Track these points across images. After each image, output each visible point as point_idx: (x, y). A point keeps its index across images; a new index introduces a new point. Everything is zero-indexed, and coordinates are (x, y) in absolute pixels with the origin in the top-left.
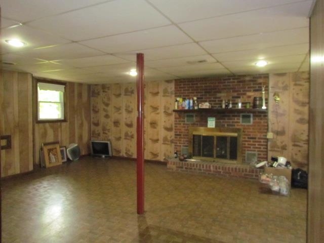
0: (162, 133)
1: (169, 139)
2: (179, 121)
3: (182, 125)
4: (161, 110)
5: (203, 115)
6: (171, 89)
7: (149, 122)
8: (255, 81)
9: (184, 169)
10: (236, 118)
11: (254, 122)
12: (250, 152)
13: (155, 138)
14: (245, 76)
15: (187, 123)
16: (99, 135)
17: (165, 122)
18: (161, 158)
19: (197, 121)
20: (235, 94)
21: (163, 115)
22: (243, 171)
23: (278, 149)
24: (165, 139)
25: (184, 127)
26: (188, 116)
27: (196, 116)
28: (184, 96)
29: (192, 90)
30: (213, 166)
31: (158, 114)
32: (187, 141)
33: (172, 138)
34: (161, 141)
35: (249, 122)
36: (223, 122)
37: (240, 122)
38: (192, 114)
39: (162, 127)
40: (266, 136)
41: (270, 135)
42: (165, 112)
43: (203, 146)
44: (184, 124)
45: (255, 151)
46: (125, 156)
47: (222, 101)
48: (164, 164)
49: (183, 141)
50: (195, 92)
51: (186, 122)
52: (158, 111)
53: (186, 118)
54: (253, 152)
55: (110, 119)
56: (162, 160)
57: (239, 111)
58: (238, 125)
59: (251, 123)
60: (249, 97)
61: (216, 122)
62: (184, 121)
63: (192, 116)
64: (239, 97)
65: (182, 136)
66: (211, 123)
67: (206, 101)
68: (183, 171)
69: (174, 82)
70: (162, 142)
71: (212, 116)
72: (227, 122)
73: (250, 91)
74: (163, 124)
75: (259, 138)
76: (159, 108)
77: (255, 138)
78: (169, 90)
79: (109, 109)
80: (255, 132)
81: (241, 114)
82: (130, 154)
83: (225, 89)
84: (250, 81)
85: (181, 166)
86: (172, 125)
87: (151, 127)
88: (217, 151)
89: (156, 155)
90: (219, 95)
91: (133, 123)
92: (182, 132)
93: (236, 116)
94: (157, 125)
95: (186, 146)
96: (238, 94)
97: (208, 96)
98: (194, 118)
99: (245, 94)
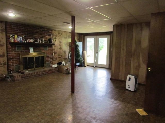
2: (12, 50)
3: (14, 52)
5: (27, 46)
8: (48, 31)
12: (47, 62)
14: (45, 28)
15: (18, 51)
19: (23, 50)
20: (41, 36)
25: (16, 53)
26: (18, 47)
27: (23, 47)
28: (14, 34)
29: (19, 31)
32: (18, 62)
33: (4, 62)
35: (47, 49)
36: (37, 50)
37: (44, 50)
38: (21, 45)
40: (52, 55)
41: (54, 54)
44: (15, 52)
47: (37, 39)
49: (16, 62)
51: (17, 51)
53: (16, 48)
54: (49, 62)
57: (43, 44)
58: (43, 51)
59: (48, 50)
60: (47, 38)
61: (34, 50)
62: (15, 50)
63: (21, 47)
64: (43, 38)
65: (14, 59)
66: (32, 50)
67: (32, 39)
69: (4, 23)
71: (31, 47)
72: (39, 50)
73: (47, 35)
75: (50, 56)
77: (49, 56)
78: (0, 28)
80: (49, 53)
81: (44, 46)
83: (37, 33)
84: (47, 31)
86: (4, 53)
90: (34, 36)
92: (14, 57)
93: (42, 47)
95: (16, 65)
96: (42, 36)
97: (29, 36)
98: (22, 48)
99: (45, 37)
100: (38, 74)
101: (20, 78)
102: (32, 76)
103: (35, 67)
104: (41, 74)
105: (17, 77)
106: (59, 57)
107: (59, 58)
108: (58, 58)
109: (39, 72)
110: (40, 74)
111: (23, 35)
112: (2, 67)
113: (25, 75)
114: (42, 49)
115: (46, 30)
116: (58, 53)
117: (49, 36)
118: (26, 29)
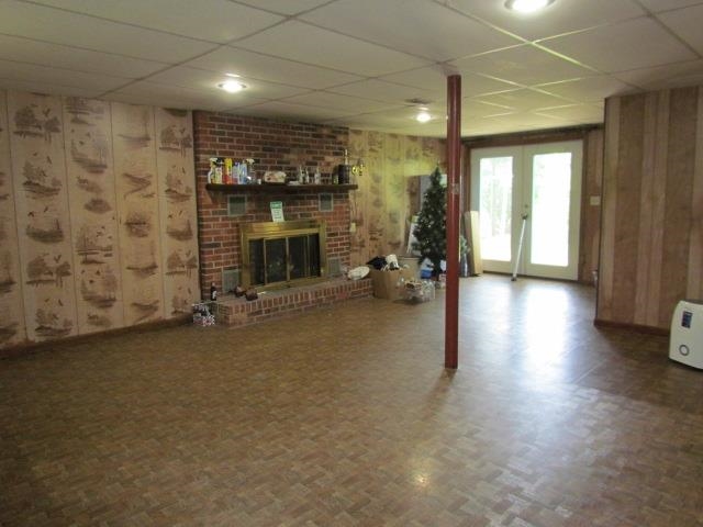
0: (165, 247)
1: (184, 258)
2: (214, 213)
3: (220, 221)
4: (159, 186)
5: (262, 195)
6: (182, 131)
7: (124, 220)
8: (334, 137)
10: (312, 201)
11: (335, 208)
12: (332, 259)
13: (145, 262)
14: (322, 126)
15: (233, 216)
17: (170, 216)
18: (166, 312)
19: (250, 212)
20: (310, 158)
21: (164, 199)
24: (174, 261)
25: (227, 225)
26: (232, 200)
27: (250, 199)
28: (221, 153)
29: (238, 141)
31: (151, 196)
32: (233, 257)
33: (191, 256)
34: (163, 268)
35: (330, 207)
36: (295, 210)
37: (320, 210)
38: (239, 195)
39: (164, 230)
40: (348, 228)
41: (353, 228)
42: (168, 191)
44: (223, 219)
47: (295, 169)
49: (226, 257)
51: (229, 215)
52: (149, 190)
53: (229, 205)
54: (335, 258)
56: (169, 316)
57: (317, 189)
58: (315, 214)
59: (332, 210)
60: (328, 164)
61: (284, 211)
62: (225, 213)
63: (241, 200)
64: (316, 164)
65: (222, 247)
66: (277, 212)
67: (280, 169)
69: (190, 115)
70: (166, 270)
71: (277, 199)
72: (301, 210)
73: (329, 154)
74: (165, 222)
75: (341, 234)
76: (152, 180)
77: (336, 234)
78: (178, 135)
80: (336, 224)
81: (319, 195)
83: (294, 146)
84: (329, 136)
86: (189, 224)
87: (131, 233)
89: (152, 308)
90: (286, 157)
92: (221, 238)
93: (312, 198)
94: (149, 227)
95: (230, 268)
96: (314, 158)
97: (268, 158)
98: (246, 204)
99: (323, 159)
100: (302, 304)
101: (244, 316)
102: (283, 308)
103: (288, 277)
104: (313, 302)
105: (237, 312)
106: (372, 239)
107: (371, 242)
108: (368, 243)
109: (307, 294)
110: (307, 303)
111: (249, 155)
112: (184, 277)
113: (259, 303)
114: (314, 209)
115: (325, 131)
116: (367, 222)
117: (336, 158)
118: (260, 134)
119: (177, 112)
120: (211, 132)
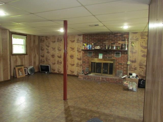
0: (76, 61)
1: (80, 64)
2: (85, 55)
3: (86, 57)
4: (76, 50)
5: (97, 52)
6: (81, 39)
7: (70, 55)
8: (123, 36)
9: (87, 79)
10: (113, 54)
11: (121, 56)
12: (119, 71)
13: (73, 63)
14: (117, 33)
16: (44, 62)
17: (78, 55)
18: (75, 74)
19: (93, 56)
20: (113, 42)
21: (76, 52)
22: (115, 80)
23: (132, 70)
24: (78, 64)
27: (93, 53)
28: (87, 43)
30: (101, 77)
31: (74, 51)
32: (88, 65)
34: (75, 65)
35: (119, 56)
36: (106, 56)
37: (114, 56)
38: (91, 52)
39: (76, 58)
41: (129, 63)
42: (77, 50)
43: (96, 68)
44: (87, 57)
45: (122, 70)
46: (57, 72)
48: (77, 76)
50: (93, 41)
51: (88, 56)
52: (74, 50)
53: (88, 54)
55: (50, 54)
56: (76, 75)
58: (113, 58)
60: (119, 44)
61: (103, 56)
62: (87, 55)
64: (115, 44)
65: (86, 63)
66: (101, 56)
67: (98, 46)
68: (87, 80)
69: (82, 35)
70: (76, 66)
71: (101, 53)
72: (108, 56)
73: (120, 41)
74: (77, 56)
76: (75, 48)
77: (122, 64)
78: (80, 40)
79: (49, 48)
80: (122, 61)
81: (115, 52)
82: (60, 71)
83: (108, 39)
84: (120, 36)
85: (85, 77)
86: (81, 57)
87: (71, 58)
88: (103, 70)
89: (73, 72)
90: (104, 42)
91: (62, 56)
92: (86, 61)
94: (74, 57)
95: (88, 68)
96: (114, 42)
97: (99, 43)
98: (92, 54)
99: (117, 42)
101: (82, 78)
102: (92, 79)
107: (141, 69)
112: (79, 68)
114: (113, 56)
115: (119, 35)
117: (123, 42)
119: (79, 35)
120: (85, 38)
